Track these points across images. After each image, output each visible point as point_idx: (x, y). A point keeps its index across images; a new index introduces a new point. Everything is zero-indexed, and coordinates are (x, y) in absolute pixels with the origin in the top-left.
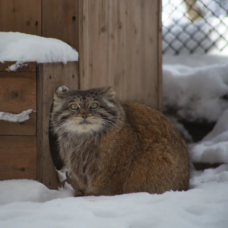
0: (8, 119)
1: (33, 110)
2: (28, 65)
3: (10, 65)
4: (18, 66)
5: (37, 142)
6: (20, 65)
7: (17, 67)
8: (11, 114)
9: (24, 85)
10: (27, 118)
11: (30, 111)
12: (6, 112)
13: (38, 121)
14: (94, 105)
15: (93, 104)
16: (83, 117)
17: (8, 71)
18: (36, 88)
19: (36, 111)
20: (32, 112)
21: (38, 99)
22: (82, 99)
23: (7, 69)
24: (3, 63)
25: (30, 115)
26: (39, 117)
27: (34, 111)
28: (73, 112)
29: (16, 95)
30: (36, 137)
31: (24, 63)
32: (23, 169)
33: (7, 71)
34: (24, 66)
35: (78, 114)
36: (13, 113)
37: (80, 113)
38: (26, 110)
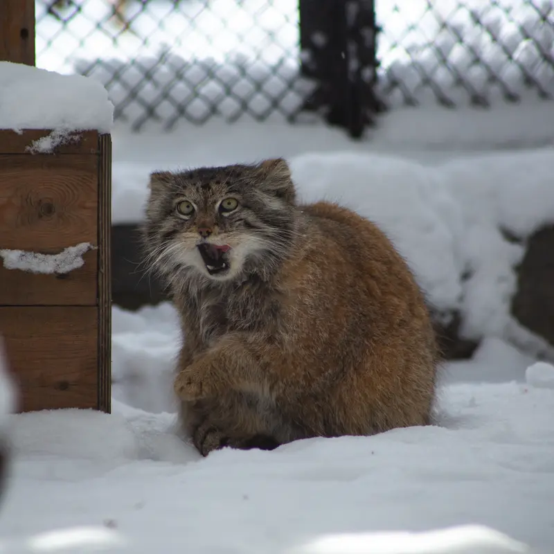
0: (33, 266)
1: (91, 244)
2: (81, 138)
3: (37, 139)
4: (58, 140)
5: (99, 319)
6: (61, 138)
7: (55, 144)
8: (40, 256)
9: (69, 187)
10: (79, 263)
11: (84, 246)
12: (27, 250)
13: (101, 270)
14: (229, 204)
15: (228, 201)
16: (201, 233)
17: (32, 152)
18: (97, 194)
19: (96, 248)
20: (89, 249)
21: (102, 219)
22: (201, 190)
23: (28, 148)
24: (20, 133)
25: (84, 256)
26: (102, 261)
27: (92, 247)
28: (182, 221)
29: (49, 209)
30: (96, 308)
31: (72, 134)
32: (64, 386)
33: (29, 153)
34: (72, 139)
35: (191, 225)
36: (45, 253)
37: (195, 224)
38: (74, 245)
